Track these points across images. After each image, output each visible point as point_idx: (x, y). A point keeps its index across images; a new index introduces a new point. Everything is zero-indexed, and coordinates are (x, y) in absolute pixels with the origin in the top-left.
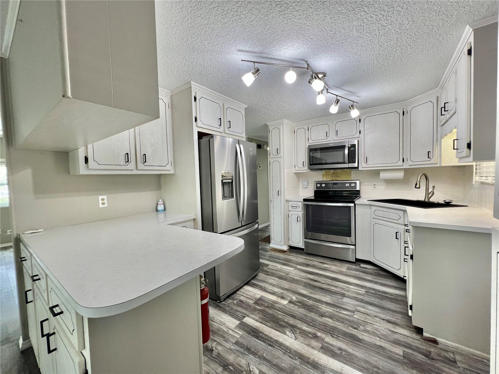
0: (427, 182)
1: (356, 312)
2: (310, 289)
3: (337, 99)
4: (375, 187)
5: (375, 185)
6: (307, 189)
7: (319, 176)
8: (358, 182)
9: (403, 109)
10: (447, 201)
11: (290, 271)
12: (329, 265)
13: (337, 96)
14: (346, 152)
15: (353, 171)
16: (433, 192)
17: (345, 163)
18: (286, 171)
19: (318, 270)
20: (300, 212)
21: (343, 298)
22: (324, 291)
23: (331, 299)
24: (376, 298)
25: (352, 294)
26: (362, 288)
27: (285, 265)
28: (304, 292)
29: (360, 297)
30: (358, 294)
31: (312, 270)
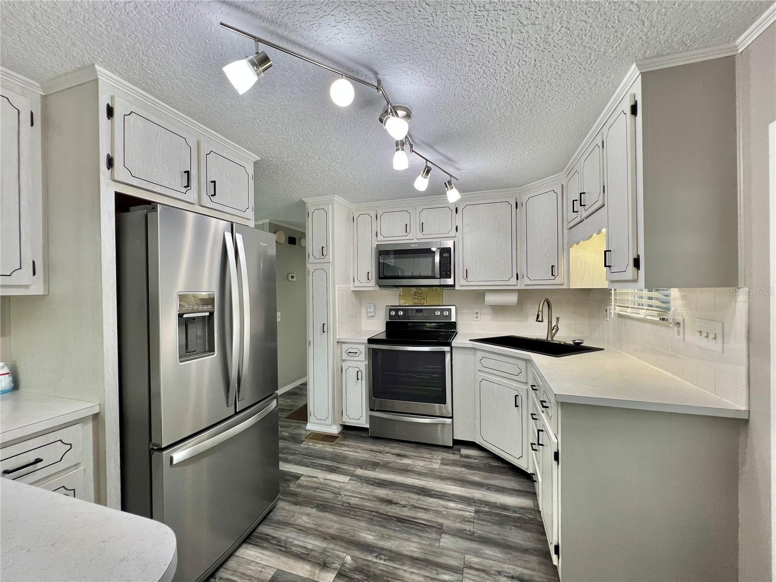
0: (550, 312)
1: (465, 570)
2: (381, 526)
3: (427, 167)
4: (477, 317)
5: (477, 313)
6: (374, 318)
7: (393, 298)
8: (453, 308)
9: (516, 198)
10: (577, 341)
11: (342, 485)
12: (411, 458)
13: (427, 160)
14: (437, 259)
15: (445, 291)
16: (557, 327)
17: (434, 278)
18: (338, 287)
19: (393, 474)
20: (361, 363)
21: (438, 537)
22: (406, 527)
23: (419, 547)
24: (494, 523)
25: (455, 523)
26: (469, 505)
27: (332, 472)
28: (369, 537)
29: (468, 527)
30: (464, 520)
31: (384, 476)
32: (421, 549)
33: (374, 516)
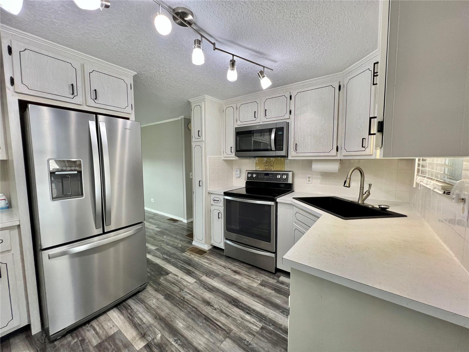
0: (363, 179)
2: (192, 319)
3: (231, 60)
4: (309, 181)
5: (309, 178)
6: (240, 178)
7: (251, 165)
8: (290, 174)
9: (340, 82)
10: (382, 206)
11: (189, 284)
12: (241, 276)
13: (233, 55)
14: (273, 136)
16: (369, 192)
17: (271, 150)
18: (209, 157)
19: (224, 285)
21: (223, 339)
22: (207, 325)
23: (206, 342)
24: (270, 341)
25: (241, 332)
26: (260, 321)
27: (188, 275)
28: (180, 325)
29: (248, 338)
30: (250, 332)
31: (216, 284)
32: (206, 344)
33: (193, 311)
